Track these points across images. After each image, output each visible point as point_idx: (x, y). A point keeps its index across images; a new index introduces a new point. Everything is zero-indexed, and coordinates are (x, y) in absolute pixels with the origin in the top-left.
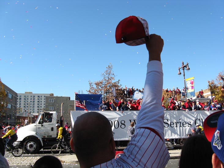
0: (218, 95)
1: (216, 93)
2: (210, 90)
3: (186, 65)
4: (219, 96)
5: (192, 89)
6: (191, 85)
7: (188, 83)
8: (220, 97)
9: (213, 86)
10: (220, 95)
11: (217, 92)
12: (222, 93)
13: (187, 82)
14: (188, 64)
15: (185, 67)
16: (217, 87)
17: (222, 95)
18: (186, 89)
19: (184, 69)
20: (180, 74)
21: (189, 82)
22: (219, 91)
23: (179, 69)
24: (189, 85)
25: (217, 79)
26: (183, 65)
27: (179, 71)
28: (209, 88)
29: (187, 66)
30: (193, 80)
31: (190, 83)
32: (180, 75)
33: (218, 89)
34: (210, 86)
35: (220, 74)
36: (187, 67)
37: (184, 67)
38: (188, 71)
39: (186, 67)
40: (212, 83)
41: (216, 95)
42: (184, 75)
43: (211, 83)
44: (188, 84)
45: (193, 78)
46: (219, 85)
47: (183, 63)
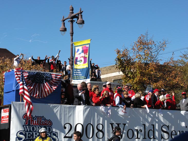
0: (134, 78)
1: (129, 75)
2: (119, 69)
3: (78, 14)
4: (135, 81)
5: (85, 62)
6: (83, 54)
7: (78, 50)
8: (136, 83)
9: (125, 60)
10: (137, 79)
11: (132, 73)
12: (141, 75)
13: (77, 48)
14: (81, 13)
15: (75, 17)
16: (133, 64)
17: (139, 80)
18: (73, 61)
19: (72, 22)
20: (65, 30)
21: (80, 48)
22: (135, 71)
23: (64, 21)
24: (79, 55)
25: (135, 47)
26: (73, 13)
27: (62, 24)
28: (119, 63)
29: (80, 16)
30: (88, 46)
31: (83, 51)
32: (63, 32)
33: (134, 68)
34: (119, 59)
35: (142, 38)
36: (80, 19)
37: (73, 18)
38: (80, 25)
39: (78, 18)
40: (124, 55)
41: (130, 77)
42: (72, 34)
43: (121, 53)
44: (79, 52)
45: (89, 42)
46: (137, 60)
47: (72, 10)
